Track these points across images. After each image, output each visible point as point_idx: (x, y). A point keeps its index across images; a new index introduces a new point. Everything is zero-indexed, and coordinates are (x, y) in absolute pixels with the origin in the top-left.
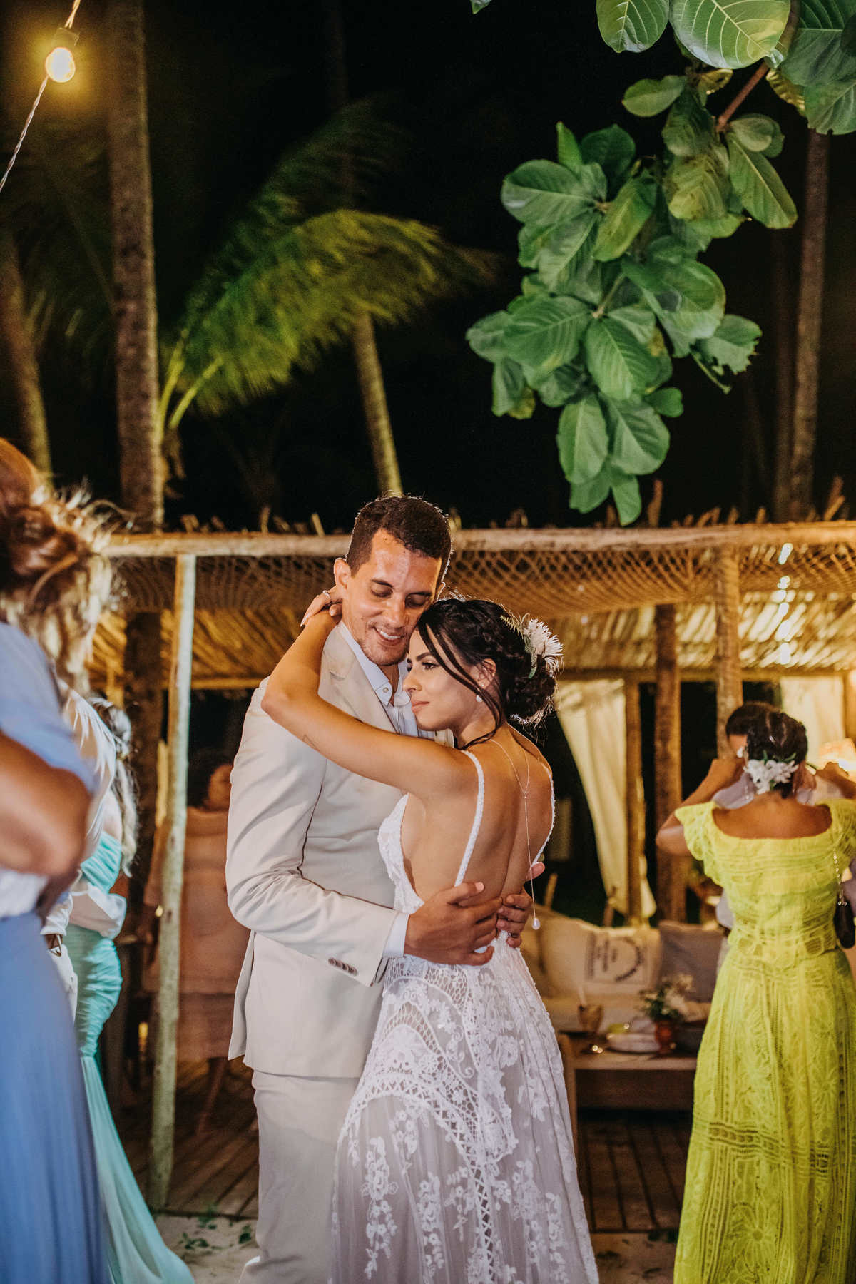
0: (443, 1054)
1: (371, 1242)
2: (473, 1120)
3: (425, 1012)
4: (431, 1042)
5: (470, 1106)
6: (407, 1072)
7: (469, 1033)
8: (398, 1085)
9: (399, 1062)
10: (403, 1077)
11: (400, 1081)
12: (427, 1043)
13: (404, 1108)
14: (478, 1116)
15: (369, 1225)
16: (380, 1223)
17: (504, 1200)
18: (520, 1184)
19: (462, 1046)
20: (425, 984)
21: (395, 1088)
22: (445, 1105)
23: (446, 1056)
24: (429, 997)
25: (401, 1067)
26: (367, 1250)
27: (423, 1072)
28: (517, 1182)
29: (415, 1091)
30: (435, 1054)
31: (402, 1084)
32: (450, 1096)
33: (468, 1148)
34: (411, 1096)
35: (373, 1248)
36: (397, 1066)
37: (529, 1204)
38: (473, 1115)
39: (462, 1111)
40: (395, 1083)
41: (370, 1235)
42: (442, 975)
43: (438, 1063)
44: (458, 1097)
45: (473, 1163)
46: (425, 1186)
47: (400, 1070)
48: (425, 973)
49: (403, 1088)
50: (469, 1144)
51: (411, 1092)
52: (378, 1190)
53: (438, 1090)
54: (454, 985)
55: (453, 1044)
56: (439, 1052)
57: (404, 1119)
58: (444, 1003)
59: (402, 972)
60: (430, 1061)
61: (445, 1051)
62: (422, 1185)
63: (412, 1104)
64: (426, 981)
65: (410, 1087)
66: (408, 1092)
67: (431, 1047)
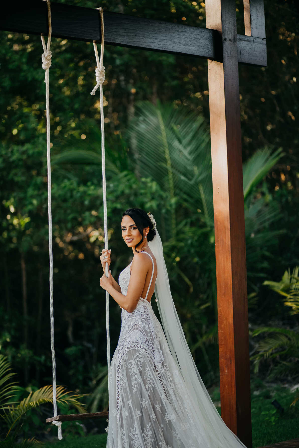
0: (147, 337)
1: (133, 386)
2: (154, 354)
3: (141, 326)
4: (144, 334)
5: (153, 350)
6: (138, 342)
7: (153, 332)
8: (136, 346)
9: (135, 340)
10: (137, 344)
11: (136, 345)
12: (143, 334)
13: (138, 352)
14: (155, 353)
15: (132, 382)
16: (135, 381)
17: (163, 373)
18: (166, 369)
19: (151, 335)
20: (141, 319)
21: (135, 347)
22: (148, 351)
23: (148, 338)
24: (142, 322)
25: (136, 341)
26: (133, 387)
27: (142, 342)
28: (165, 369)
29: (141, 347)
30: (145, 337)
31: (137, 346)
32: (149, 348)
33: (153, 361)
34: (140, 349)
35: (134, 387)
36: (135, 341)
37: (169, 374)
38: (154, 353)
39: (151, 352)
40: (135, 346)
41: (133, 384)
42: (145, 317)
43: (146, 340)
44: (151, 348)
45: (154, 365)
46: (147, 369)
47: (136, 342)
48: (140, 316)
49: (137, 347)
50: (153, 360)
51: (140, 347)
52: (133, 373)
53: (146, 347)
54: (148, 320)
55: (149, 335)
56: (146, 337)
57: (139, 354)
58: (146, 324)
59: (134, 316)
60: (144, 339)
61: (147, 336)
62: (146, 369)
63: (140, 350)
64: (141, 318)
65: (139, 346)
66: (139, 348)
67: (144, 336)
